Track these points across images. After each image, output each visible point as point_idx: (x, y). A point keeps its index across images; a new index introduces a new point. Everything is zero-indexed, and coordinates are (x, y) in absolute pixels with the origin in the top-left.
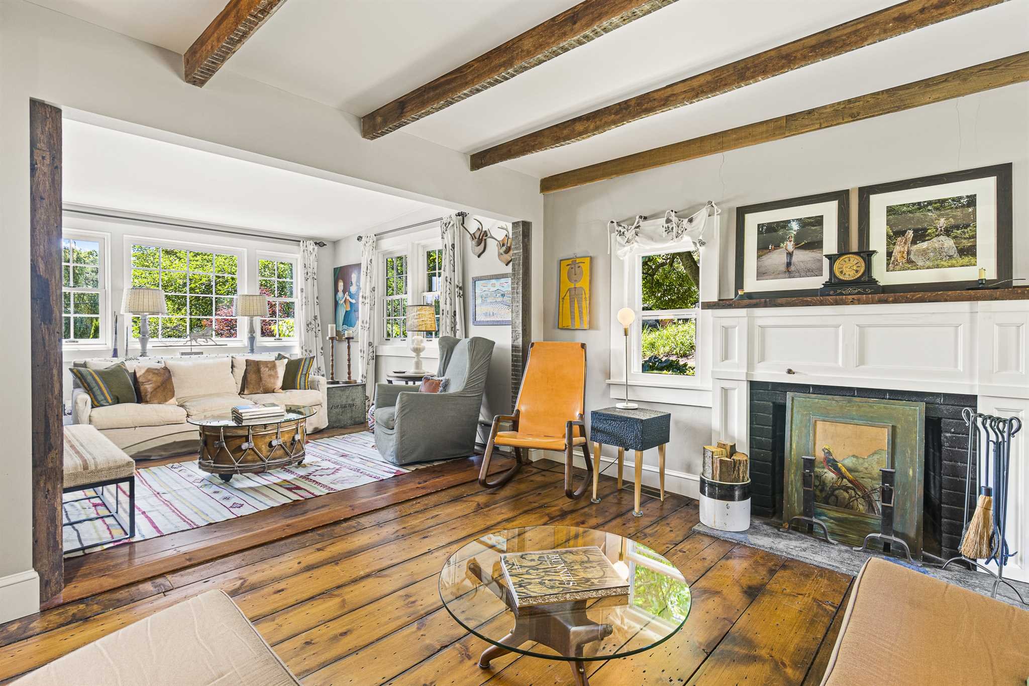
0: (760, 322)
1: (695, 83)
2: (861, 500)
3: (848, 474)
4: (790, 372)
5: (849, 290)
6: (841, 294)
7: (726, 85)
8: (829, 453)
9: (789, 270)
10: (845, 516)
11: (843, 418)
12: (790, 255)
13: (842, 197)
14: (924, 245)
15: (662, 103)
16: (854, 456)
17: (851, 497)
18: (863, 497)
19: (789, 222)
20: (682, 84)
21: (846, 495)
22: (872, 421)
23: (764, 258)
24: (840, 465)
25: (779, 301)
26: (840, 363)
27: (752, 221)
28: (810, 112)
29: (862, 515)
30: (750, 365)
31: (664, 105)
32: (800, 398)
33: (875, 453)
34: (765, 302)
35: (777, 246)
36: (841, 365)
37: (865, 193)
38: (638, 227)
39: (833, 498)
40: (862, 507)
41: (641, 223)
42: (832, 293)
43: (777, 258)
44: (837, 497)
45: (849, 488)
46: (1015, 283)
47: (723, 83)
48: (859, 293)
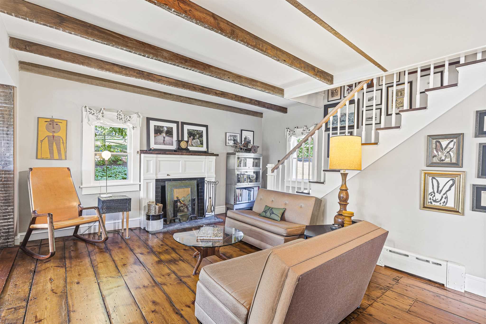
0: (159, 159)
1: (170, 80)
2: (186, 209)
3: (183, 203)
4: (168, 175)
5: (184, 151)
6: (182, 152)
7: (179, 86)
8: (178, 198)
9: (164, 143)
10: (182, 214)
11: (181, 187)
12: (164, 137)
13: (177, 123)
14: (195, 141)
15: (158, 80)
16: (184, 197)
17: (183, 208)
18: (186, 208)
19: (163, 127)
20: (165, 78)
21: (182, 208)
22: (186, 187)
23: (157, 137)
24: (181, 200)
25: (167, 153)
26: (180, 171)
27: (153, 124)
28: (170, 94)
29: (186, 212)
30: (156, 174)
31: (158, 81)
32: (170, 183)
33: (188, 195)
34: (163, 152)
35: (160, 134)
36: (181, 172)
37: (183, 123)
38: (103, 113)
39: (179, 210)
40: (186, 210)
41: (104, 112)
42: (180, 151)
43: (160, 138)
44: (180, 210)
45: (183, 206)
46: (209, 152)
47: (178, 85)
48: (186, 152)
